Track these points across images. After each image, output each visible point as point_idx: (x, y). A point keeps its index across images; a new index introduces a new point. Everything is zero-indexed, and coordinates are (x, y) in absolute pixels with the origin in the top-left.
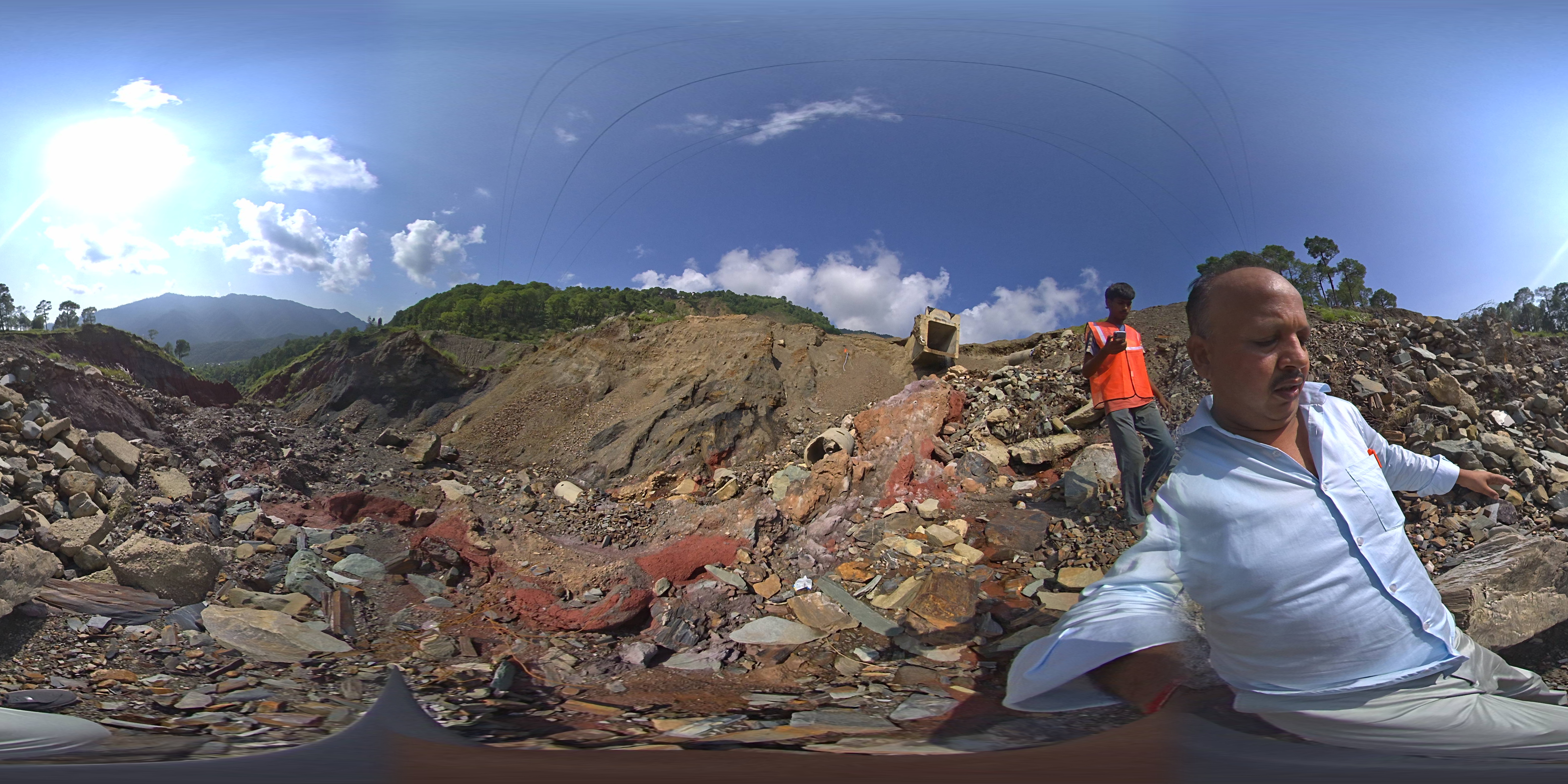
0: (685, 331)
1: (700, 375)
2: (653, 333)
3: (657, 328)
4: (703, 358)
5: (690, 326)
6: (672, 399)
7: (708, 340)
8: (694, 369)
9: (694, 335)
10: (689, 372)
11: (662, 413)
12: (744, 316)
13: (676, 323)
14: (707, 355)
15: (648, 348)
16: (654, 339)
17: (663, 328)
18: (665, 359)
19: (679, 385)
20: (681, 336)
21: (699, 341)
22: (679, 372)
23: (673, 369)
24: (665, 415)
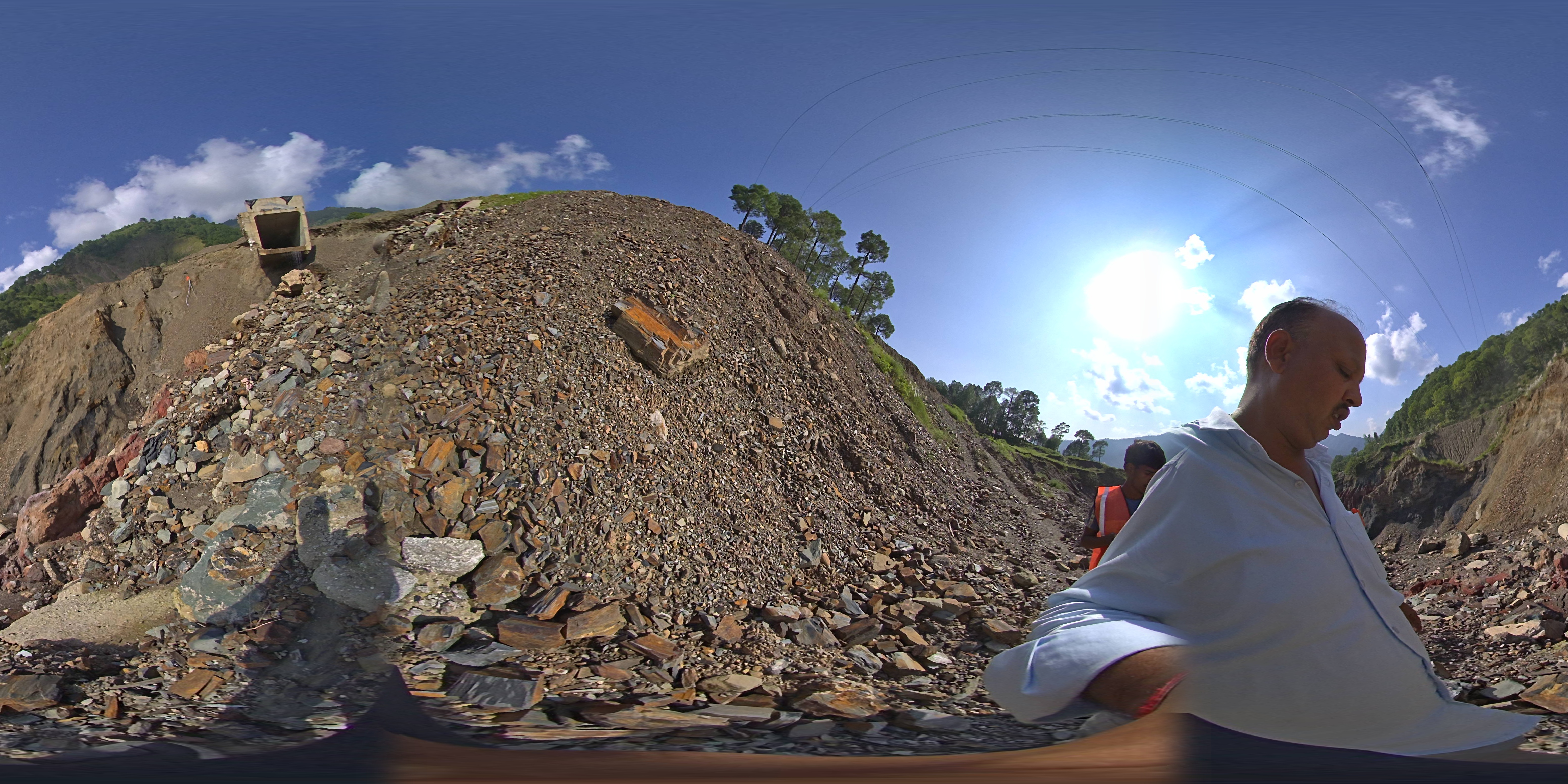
0: (41, 340)
1: (67, 377)
2: (19, 356)
3: (19, 350)
4: (64, 358)
5: (43, 330)
6: (52, 413)
7: (62, 337)
8: (62, 373)
9: (49, 338)
10: (59, 378)
11: (46, 433)
12: (79, 296)
13: (32, 335)
14: (66, 353)
15: (22, 372)
16: (22, 361)
17: (23, 347)
18: (38, 374)
19: (56, 395)
20: (41, 346)
21: (56, 341)
22: (52, 382)
23: (47, 382)
24: (50, 433)
